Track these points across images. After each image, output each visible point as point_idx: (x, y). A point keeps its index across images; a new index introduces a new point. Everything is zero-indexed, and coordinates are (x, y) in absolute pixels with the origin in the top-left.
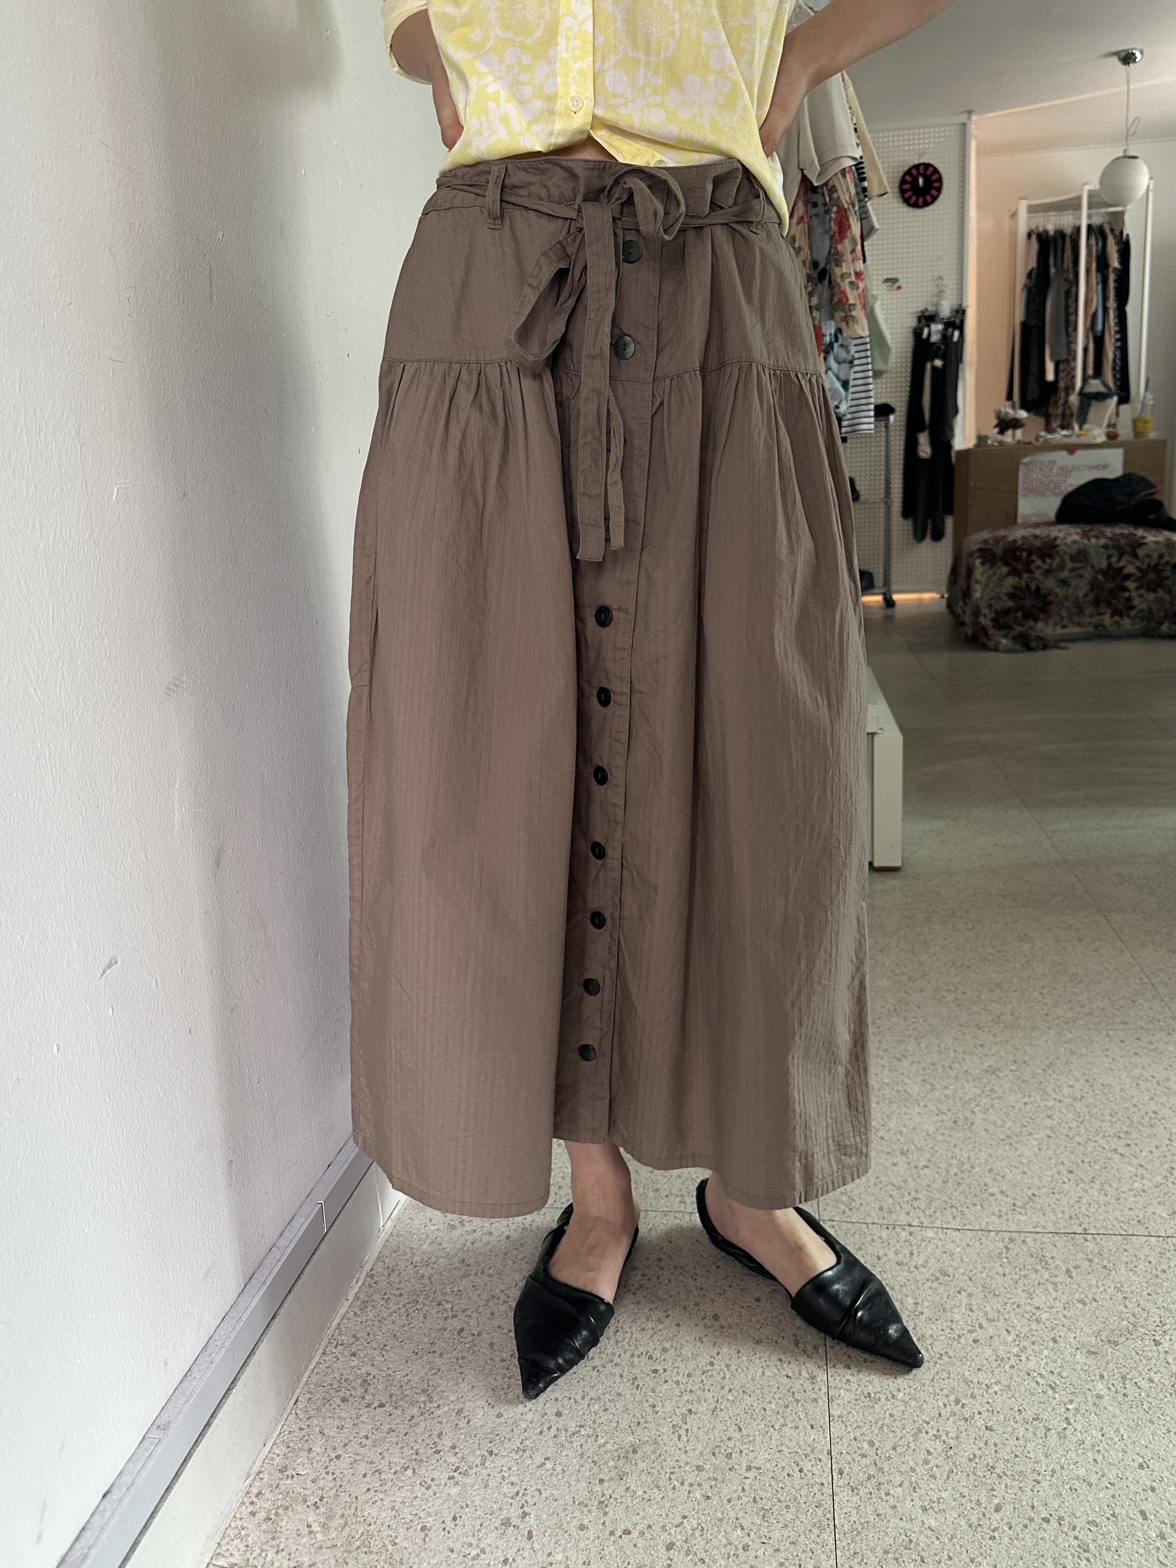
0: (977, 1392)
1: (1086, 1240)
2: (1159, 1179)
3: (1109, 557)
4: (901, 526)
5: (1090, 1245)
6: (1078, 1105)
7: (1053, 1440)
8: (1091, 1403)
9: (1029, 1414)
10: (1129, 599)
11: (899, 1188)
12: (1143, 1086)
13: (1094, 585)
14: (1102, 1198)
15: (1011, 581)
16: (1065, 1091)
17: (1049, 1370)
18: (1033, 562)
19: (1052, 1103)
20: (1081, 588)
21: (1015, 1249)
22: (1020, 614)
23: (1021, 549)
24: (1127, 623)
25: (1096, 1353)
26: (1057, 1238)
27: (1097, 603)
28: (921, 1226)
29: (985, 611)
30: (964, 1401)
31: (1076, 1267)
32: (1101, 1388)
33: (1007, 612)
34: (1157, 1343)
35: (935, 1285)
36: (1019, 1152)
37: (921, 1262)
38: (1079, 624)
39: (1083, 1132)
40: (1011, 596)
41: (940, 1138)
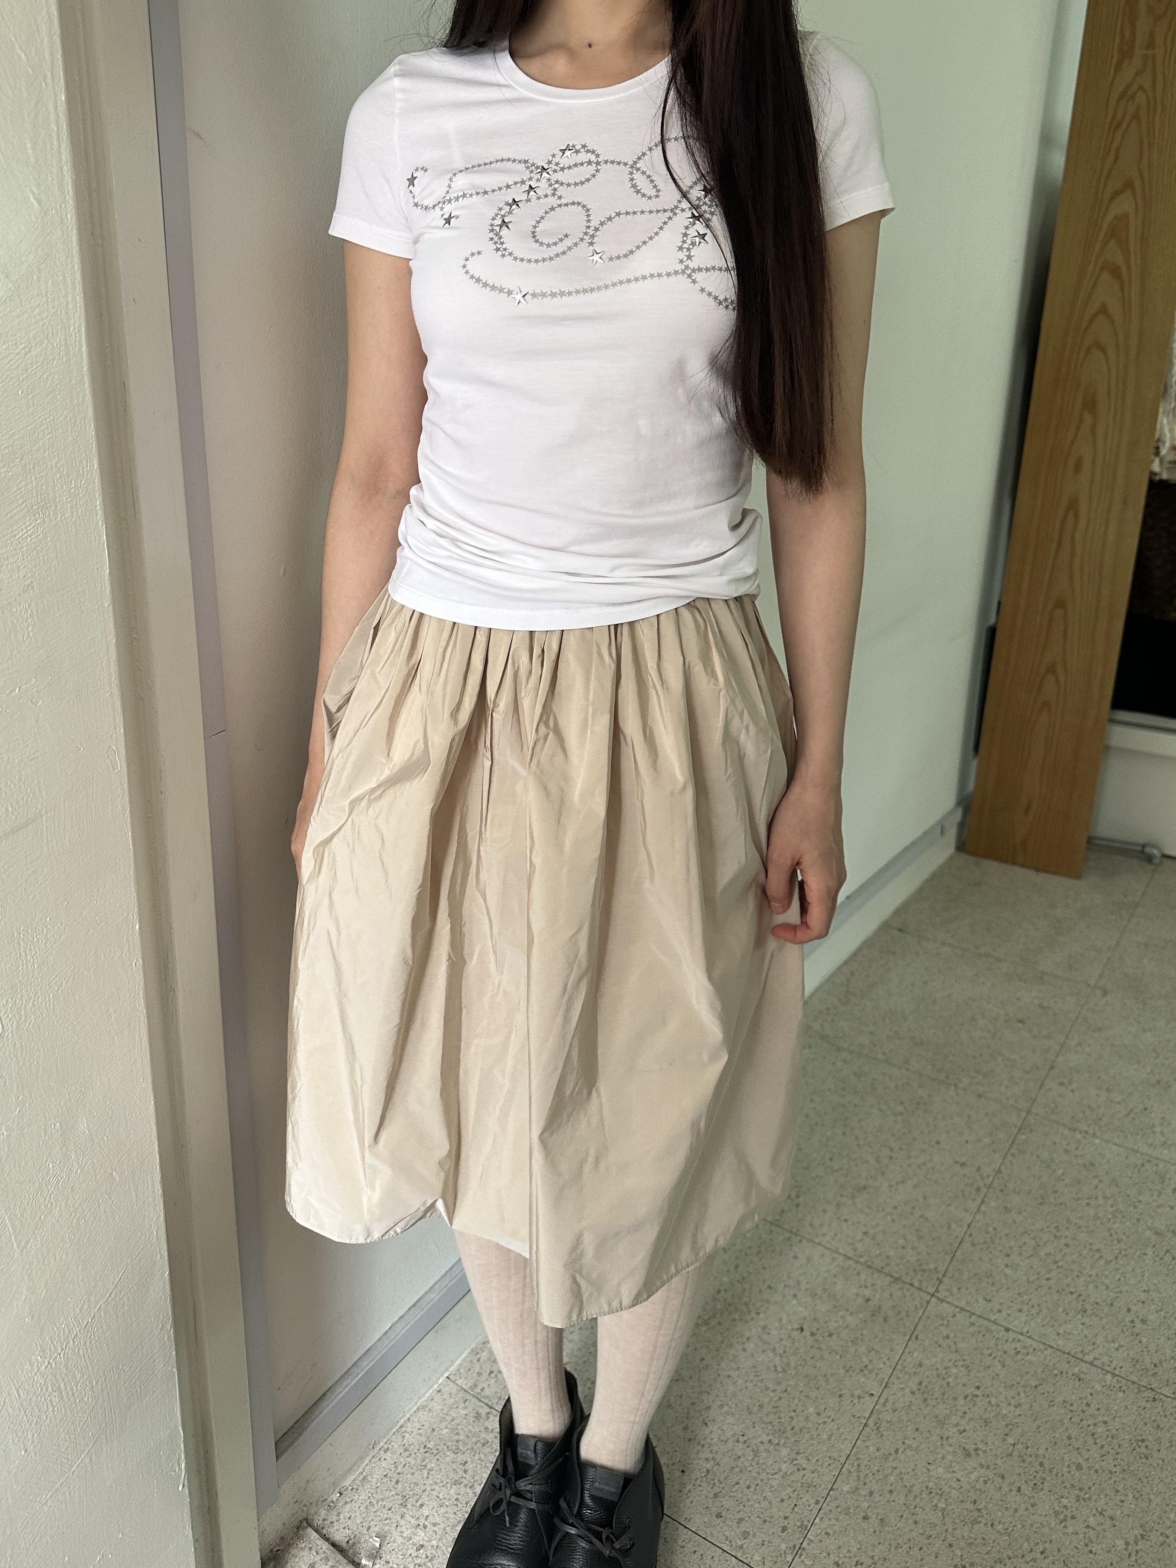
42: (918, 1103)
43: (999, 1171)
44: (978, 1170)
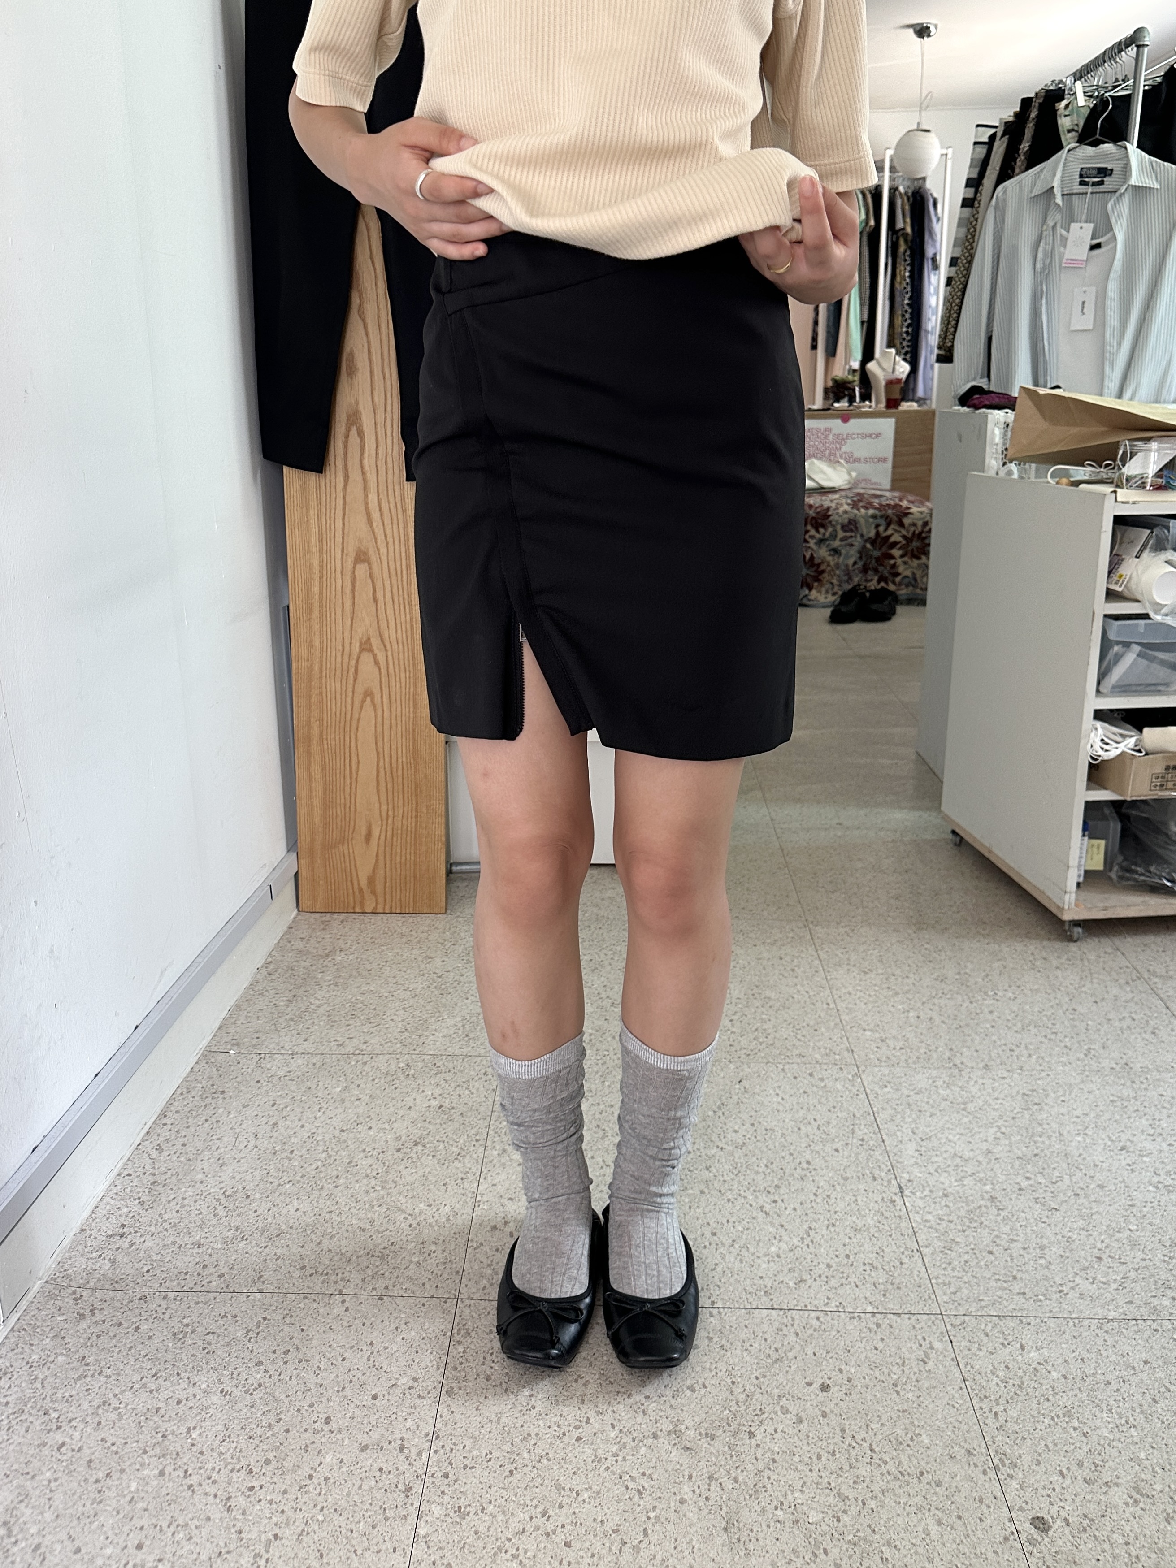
3: (877, 526)
6: (738, 1155)
7: (626, 1555)
8: (673, 1509)
9: (609, 1526)
10: (894, 566)
12: (804, 1130)
13: (862, 552)
17: (641, 1471)
25: (692, 1449)
32: (686, 1491)
34: (751, 1434)
42: (287, 1352)
43: (435, 1435)
44: (402, 1449)
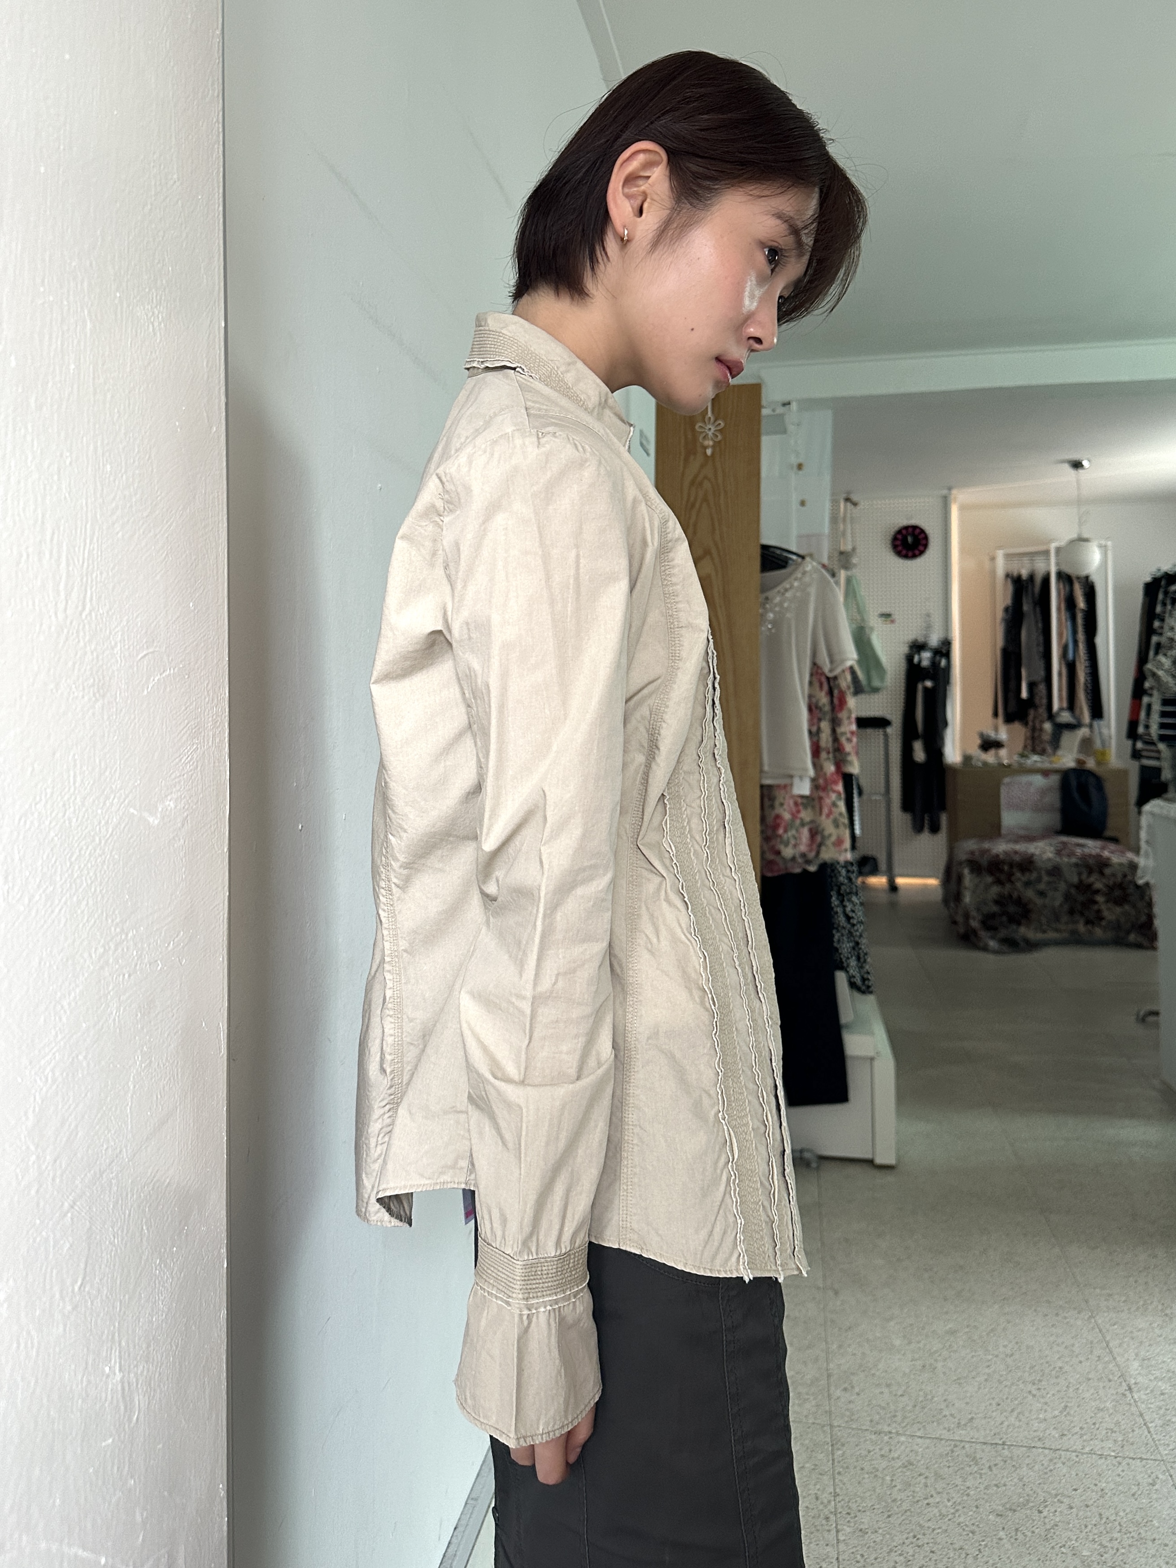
0: (926, 1532)
1: (1003, 1449)
2: (1057, 1413)
3: (1080, 874)
4: (900, 819)
5: (1006, 1452)
6: (1009, 1360)
7: (970, 1560)
9: (957, 1546)
10: (1099, 911)
11: (884, 1408)
12: (1056, 1348)
13: (1067, 897)
14: (1017, 1424)
15: (995, 890)
16: (1001, 1349)
17: (972, 1523)
18: (1013, 874)
19: (990, 1357)
20: (1057, 899)
21: (958, 1451)
22: (1004, 919)
23: (1003, 862)
24: (1098, 932)
26: (984, 1447)
27: (1071, 912)
28: (898, 1434)
29: (974, 913)
30: (919, 1536)
31: (996, 1465)
32: (1002, 1534)
33: (993, 916)
34: (1040, 1512)
35: (904, 1470)
36: (965, 1389)
37: (896, 1455)
38: (1057, 930)
39: (1010, 1378)
40: (997, 902)
41: (912, 1376)
